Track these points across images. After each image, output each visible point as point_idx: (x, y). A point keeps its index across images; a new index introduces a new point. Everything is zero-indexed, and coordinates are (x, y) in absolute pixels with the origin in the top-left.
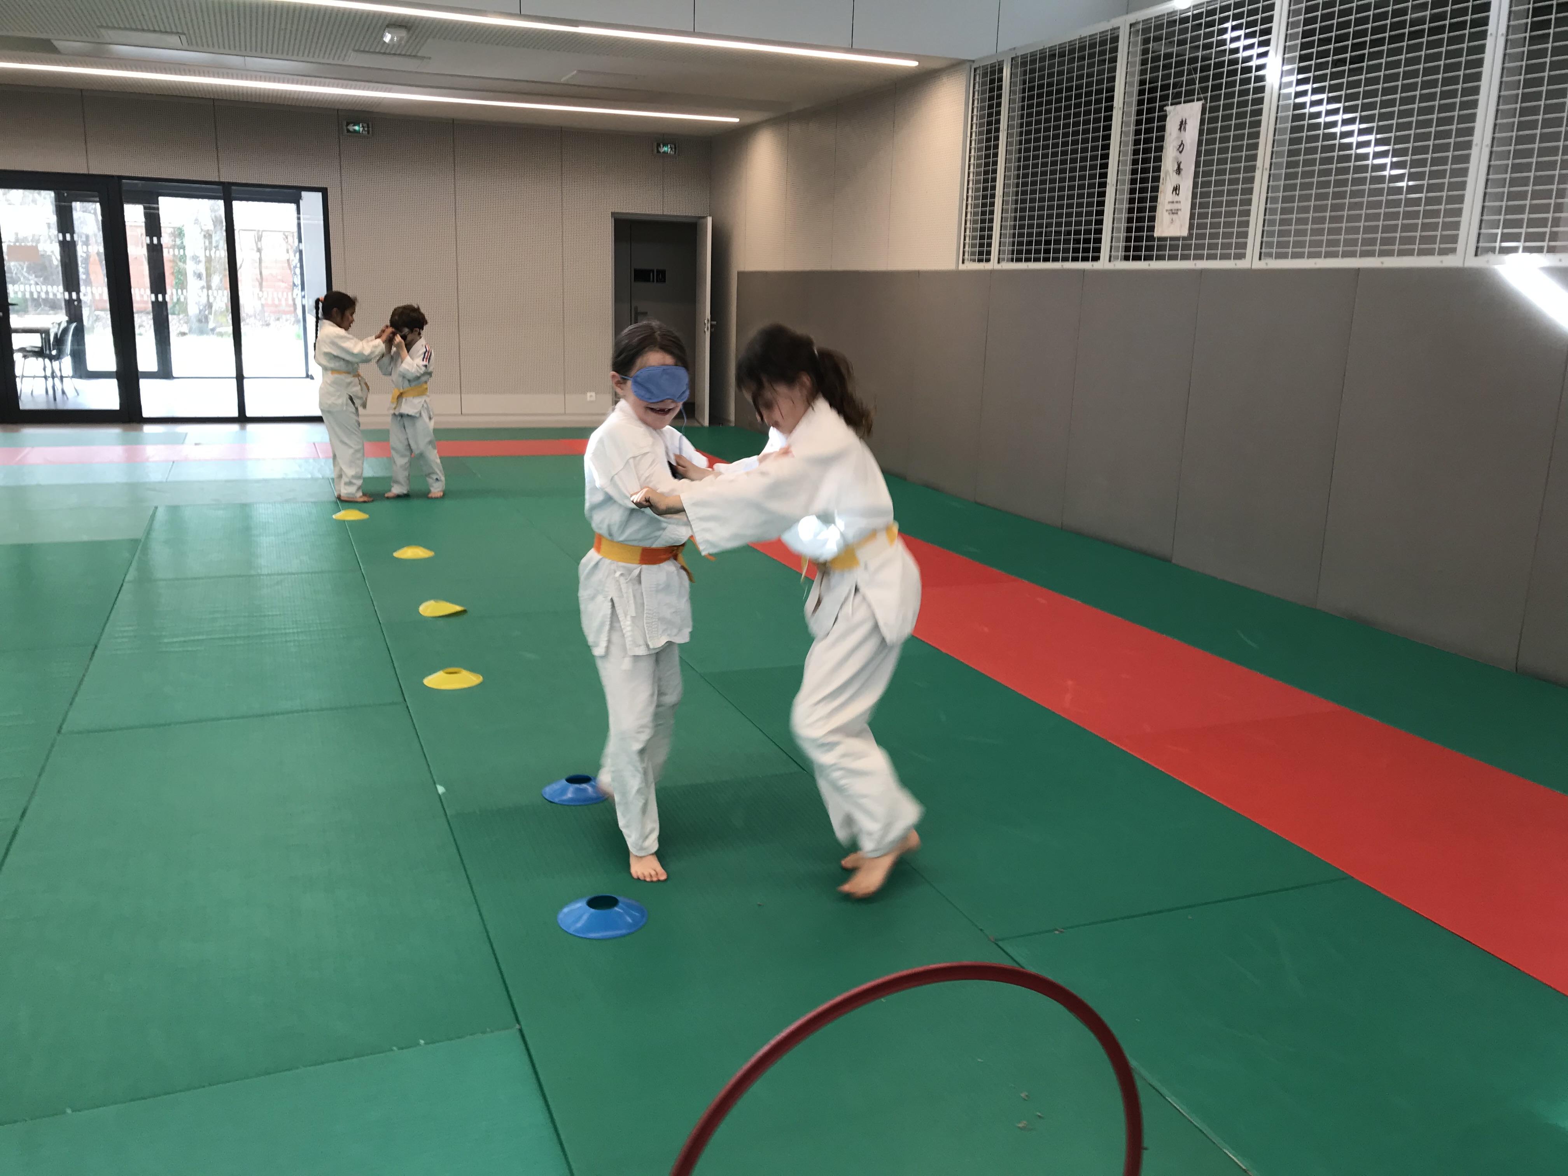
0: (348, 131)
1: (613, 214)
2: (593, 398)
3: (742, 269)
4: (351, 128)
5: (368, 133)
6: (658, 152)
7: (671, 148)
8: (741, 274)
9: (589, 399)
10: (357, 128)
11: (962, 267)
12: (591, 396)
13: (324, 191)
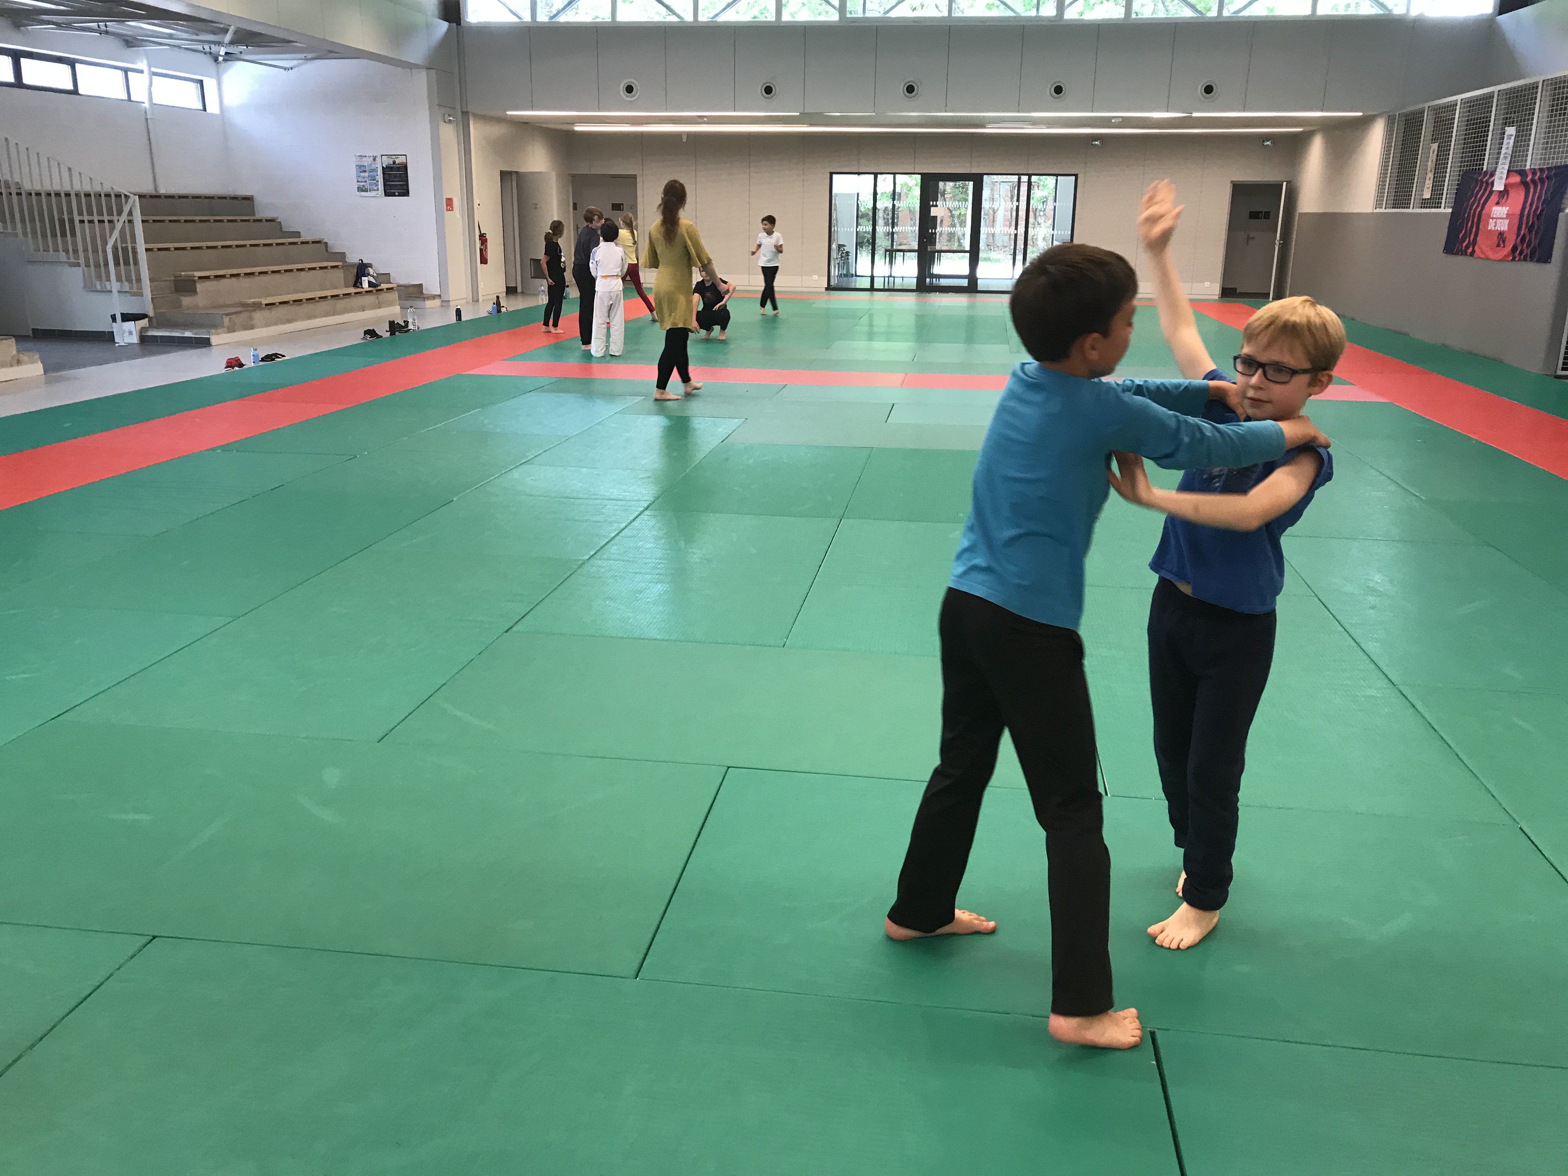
0: (1092, 144)
1: (1232, 182)
2: (1208, 286)
3: (1301, 211)
4: (1093, 143)
5: (1102, 144)
6: (1263, 145)
7: (1271, 143)
8: (1302, 215)
9: (1206, 286)
10: (1096, 143)
11: (1375, 211)
12: (1207, 284)
13: (1076, 176)
